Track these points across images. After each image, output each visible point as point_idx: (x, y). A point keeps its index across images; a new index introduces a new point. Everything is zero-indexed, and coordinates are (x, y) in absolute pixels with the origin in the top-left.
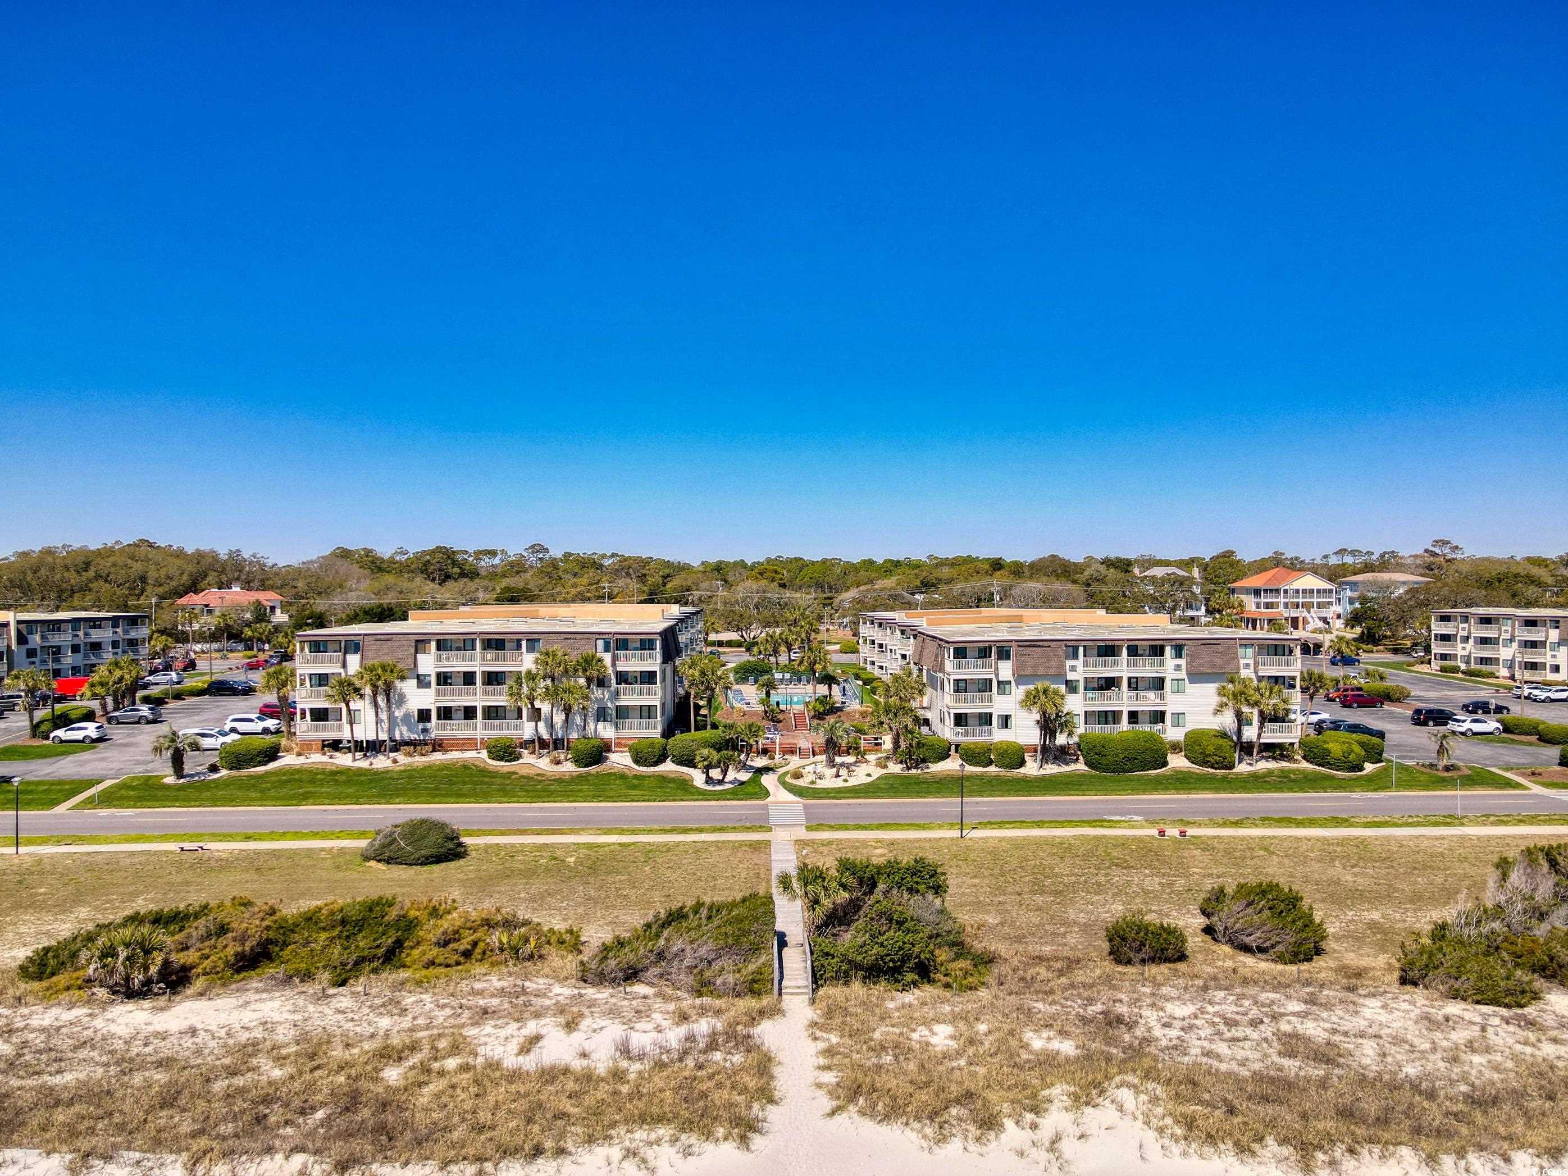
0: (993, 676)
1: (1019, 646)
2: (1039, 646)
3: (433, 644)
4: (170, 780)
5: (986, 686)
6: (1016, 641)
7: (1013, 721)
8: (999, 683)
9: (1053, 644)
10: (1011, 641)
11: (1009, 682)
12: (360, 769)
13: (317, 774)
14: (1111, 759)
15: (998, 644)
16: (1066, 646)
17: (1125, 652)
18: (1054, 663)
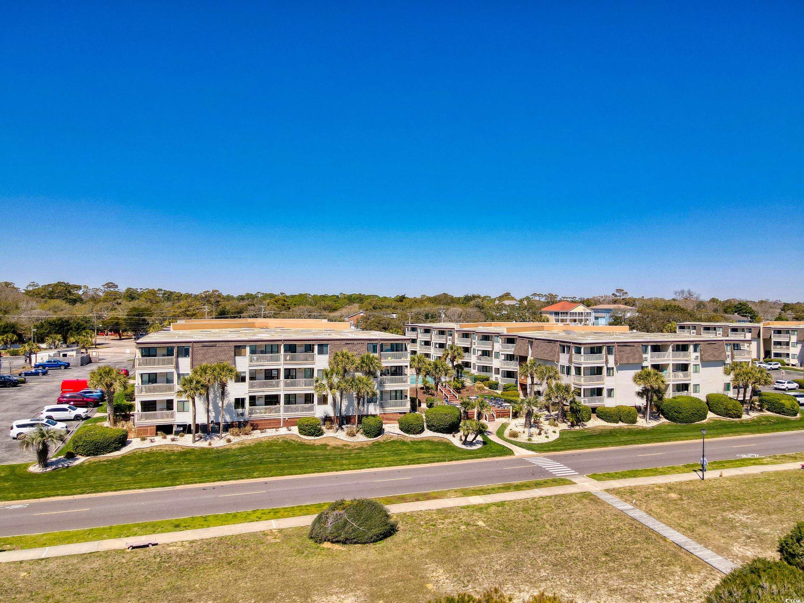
0: (604, 365)
1: (618, 346)
2: (629, 346)
3: (248, 349)
4: (35, 469)
5: (598, 371)
6: (617, 343)
7: (615, 393)
8: (608, 369)
9: (636, 345)
10: (614, 343)
11: (613, 368)
12: (203, 449)
13: (171, 455)
14: (685, 415)
15: (607, 345)
16: (642, 346)
17: (671, 348)
18: (637, 356)
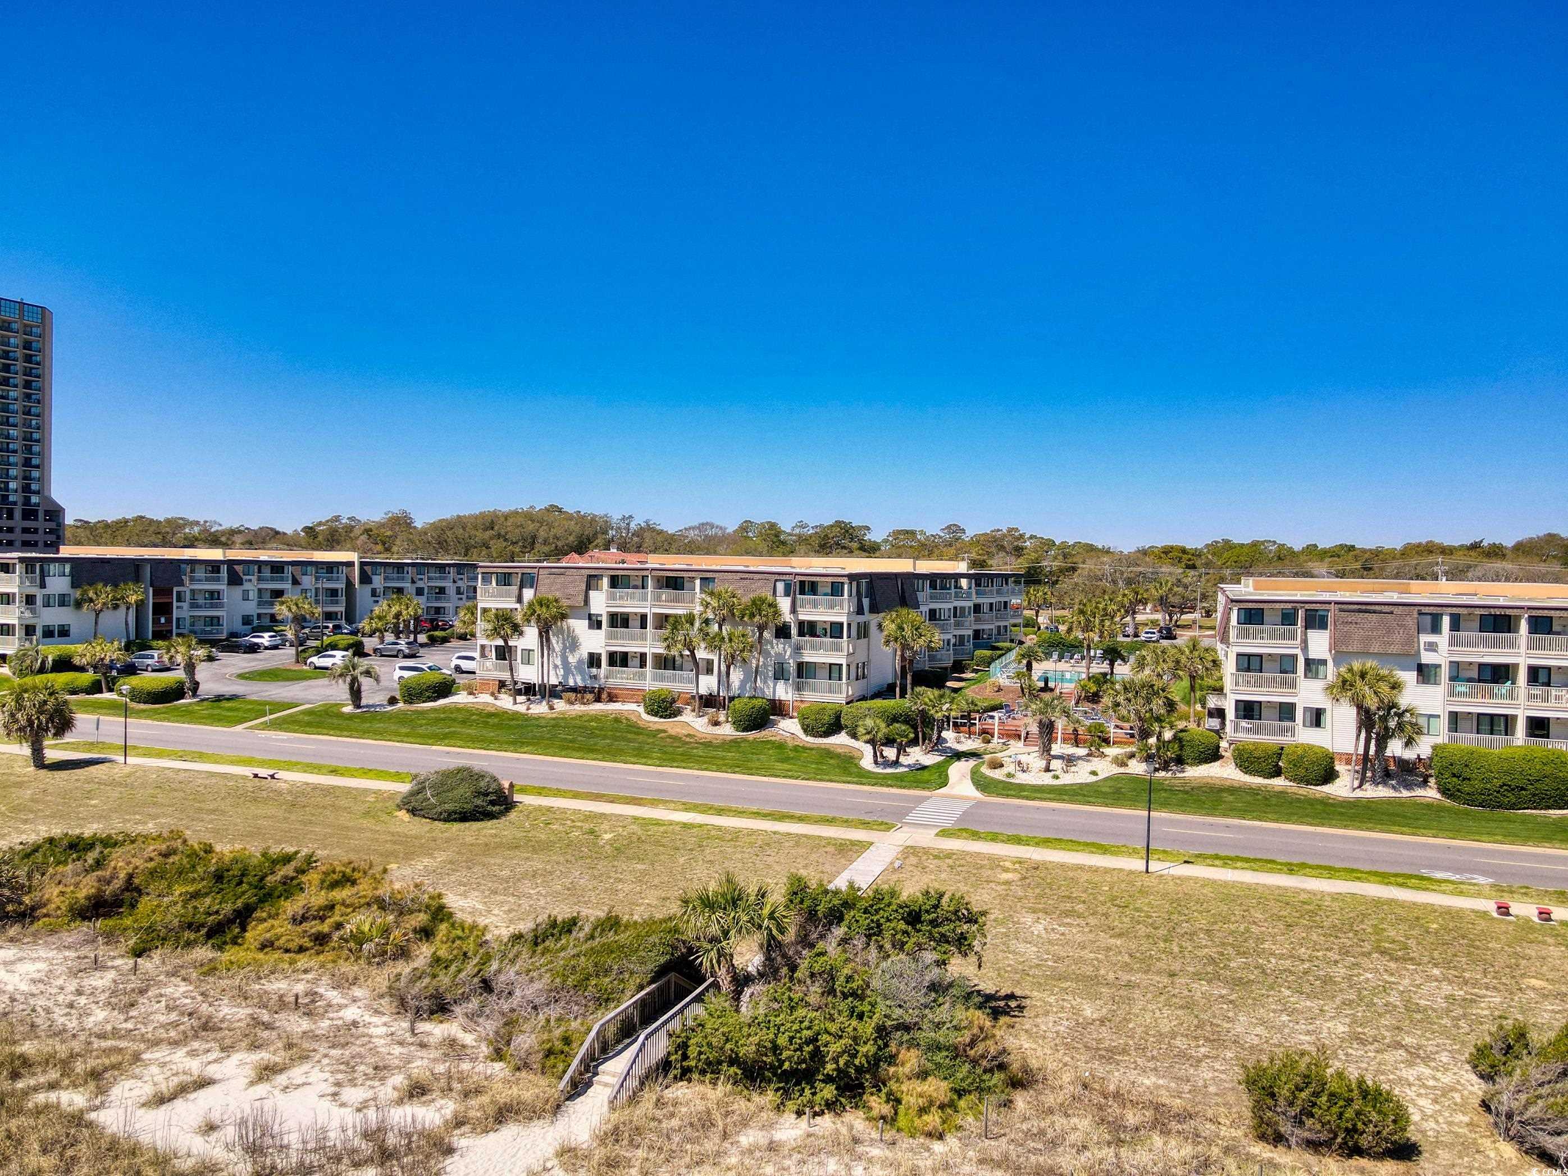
0: (1298, 651)
1: (1341, 610)
2: (1375, 612)
3: (605, 581)
4: (348, 709)
5: (1286, 664)
6: (1337, 603)
7: (1327, 719)
8: (1308, 662)
9: (1397, 610)
10: (1329, 603)
11: (1324, 662)
12: (517, 712)
13: (474, 714)
14: (1478, 785)
15: (1307, 607)
16: (1420, 614)
17: (1524, 626)
18: (1398, 637)
